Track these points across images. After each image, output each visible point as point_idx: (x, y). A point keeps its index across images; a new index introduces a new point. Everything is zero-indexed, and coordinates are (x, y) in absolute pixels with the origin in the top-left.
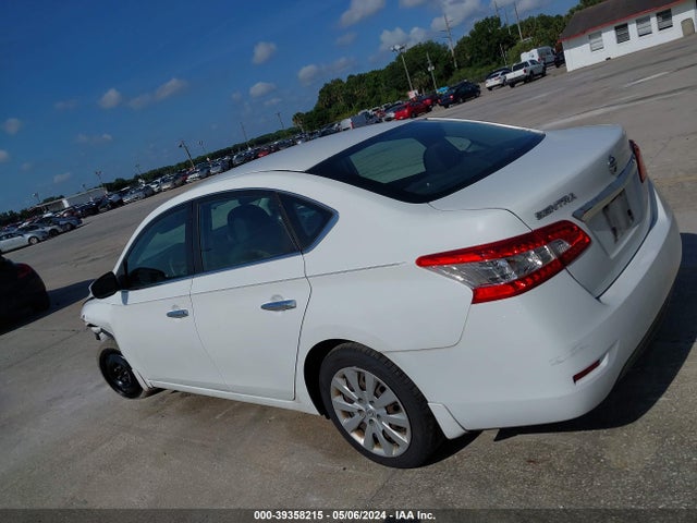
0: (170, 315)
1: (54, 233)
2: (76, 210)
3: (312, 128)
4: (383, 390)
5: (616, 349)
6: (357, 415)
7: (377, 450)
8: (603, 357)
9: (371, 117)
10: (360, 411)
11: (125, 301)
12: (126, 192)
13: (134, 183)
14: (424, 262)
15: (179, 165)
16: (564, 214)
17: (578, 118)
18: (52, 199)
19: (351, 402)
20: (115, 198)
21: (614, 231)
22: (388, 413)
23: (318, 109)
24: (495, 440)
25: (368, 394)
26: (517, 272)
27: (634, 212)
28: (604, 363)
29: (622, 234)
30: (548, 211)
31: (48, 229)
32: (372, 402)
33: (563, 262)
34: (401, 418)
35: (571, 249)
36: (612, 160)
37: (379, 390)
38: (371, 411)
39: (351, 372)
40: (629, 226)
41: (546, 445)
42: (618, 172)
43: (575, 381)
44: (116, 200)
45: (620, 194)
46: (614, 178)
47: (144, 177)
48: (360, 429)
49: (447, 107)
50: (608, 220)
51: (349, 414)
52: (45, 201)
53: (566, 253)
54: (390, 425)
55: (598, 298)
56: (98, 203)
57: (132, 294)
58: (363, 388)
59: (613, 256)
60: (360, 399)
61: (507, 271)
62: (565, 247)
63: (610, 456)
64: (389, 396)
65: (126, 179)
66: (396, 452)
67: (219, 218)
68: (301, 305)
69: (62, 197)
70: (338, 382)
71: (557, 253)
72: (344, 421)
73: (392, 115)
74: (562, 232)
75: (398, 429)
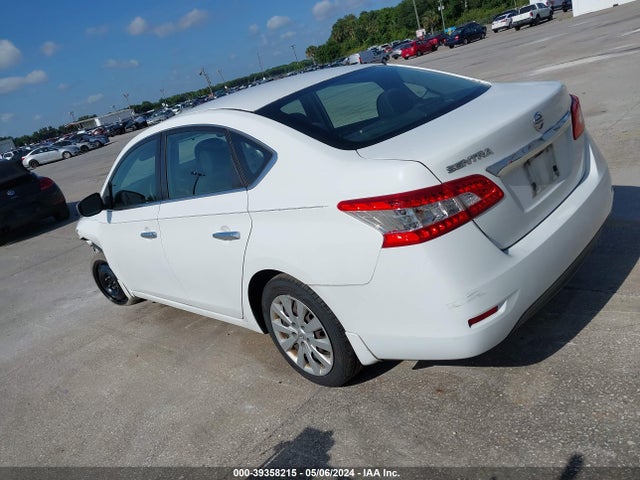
0: (144, 235)
1: (84, 150)
2: (105, 129)
3: (323, 61)
4: (311, 317)
5: (516, 298)
6: (292, 337)
7: (307, 369)
8: (501, 304)
9: (379, 53)
10: (294, 333)
11: (109, 219)
12: (150, 114)
13: (158, 106)
14: (345, 206)
15: (200, 91)
16: (478, 169)
17: (570, 64)
18: (87, 118)
19: (287, 325)
20: (139, 119)
21: (534, 186)
22: (316, 337)
23: (330, 44)
24: (414, 368)
25: (300, 319)
26: (423, 222)
27: (560, 168)
28: (502, 310)
29: (544, 188)
30: (460, 165)
31: (79, 145)
32: (302, 327)
33: (470, 214)
34: (325, 342)
35: (480, 202)
36: (538, 118)
37: (308, 317)
38: (302, 335)
39: (286, 299)
40: (552, 181)
41: (455, 377)
42: (545, 129)
43: (470, 326)
44: (140, 122)
45: (547, 149)
46: (539, 135)
47: (167, 101)
48: (294, 348)
49: (452, 47)
50: (529, 176)
51: (285, 335)
52: (81, 119)
53: (475, 205)
54: (317, 348)
55: (505, 250)
56: (125, 124)
57: (116, 214)
58: (295, 314)
59: (528, 210)
60: (293, 324)
61: (415, 219)
62: (473, 200)
63: (509, 391)
64: (316, 324)
65: (152, 102)
66: (322, 372)
67: (187, 151)
68: (244, 236)
69: (95, 116)
70: (276, 307)
71: (464, 205)
72: (282, 341)
73: (399, 52)
74: (473, 187)
75: (324, 352)
